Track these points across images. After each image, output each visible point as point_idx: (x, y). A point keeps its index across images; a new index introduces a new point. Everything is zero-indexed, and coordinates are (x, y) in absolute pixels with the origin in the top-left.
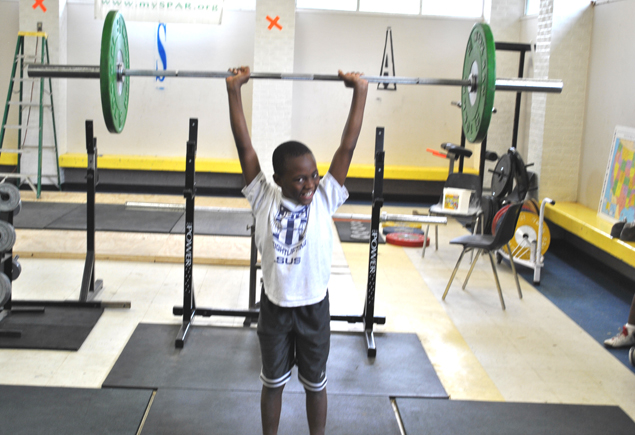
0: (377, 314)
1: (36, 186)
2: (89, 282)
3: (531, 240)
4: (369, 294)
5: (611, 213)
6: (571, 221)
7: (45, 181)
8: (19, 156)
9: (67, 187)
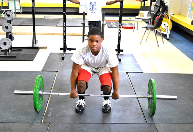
0: (121, 49)
1: (14, 13)
2: (34, 41)
3: (166, 26)
4: (119, 43)
5: (191, 17)
6: (179, 20)
7: (17, 11)
8: (8, 3)
9: (23, 13)
